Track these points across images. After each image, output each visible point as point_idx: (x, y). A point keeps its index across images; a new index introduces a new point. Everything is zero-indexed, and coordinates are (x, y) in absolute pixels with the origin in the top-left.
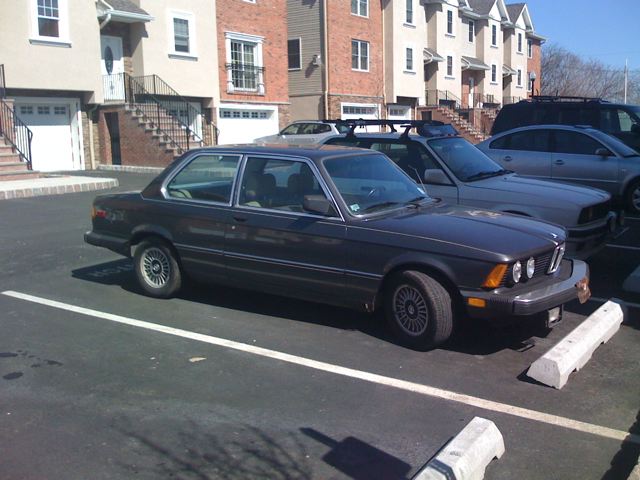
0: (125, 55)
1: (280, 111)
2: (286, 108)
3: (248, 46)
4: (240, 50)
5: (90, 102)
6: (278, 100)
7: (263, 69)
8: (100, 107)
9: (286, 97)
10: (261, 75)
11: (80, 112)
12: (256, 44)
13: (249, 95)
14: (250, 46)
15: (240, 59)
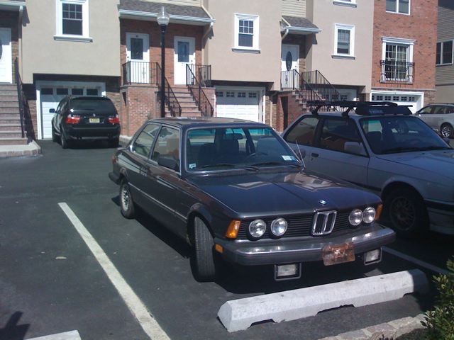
0: (300, 58)
1: (425, 96)
2: (431, 93)
3: (401, 48)
4: (394, 50)
5: (271, 90)
6: (425, 87)
7: (413, 65)
8: (278, 93)
9: (433, 85)
10: (411, 69)
11: (265, 96)
12: (409, 45)
13: (399, 84)
14: (403, 48)
15: (394, 57)
